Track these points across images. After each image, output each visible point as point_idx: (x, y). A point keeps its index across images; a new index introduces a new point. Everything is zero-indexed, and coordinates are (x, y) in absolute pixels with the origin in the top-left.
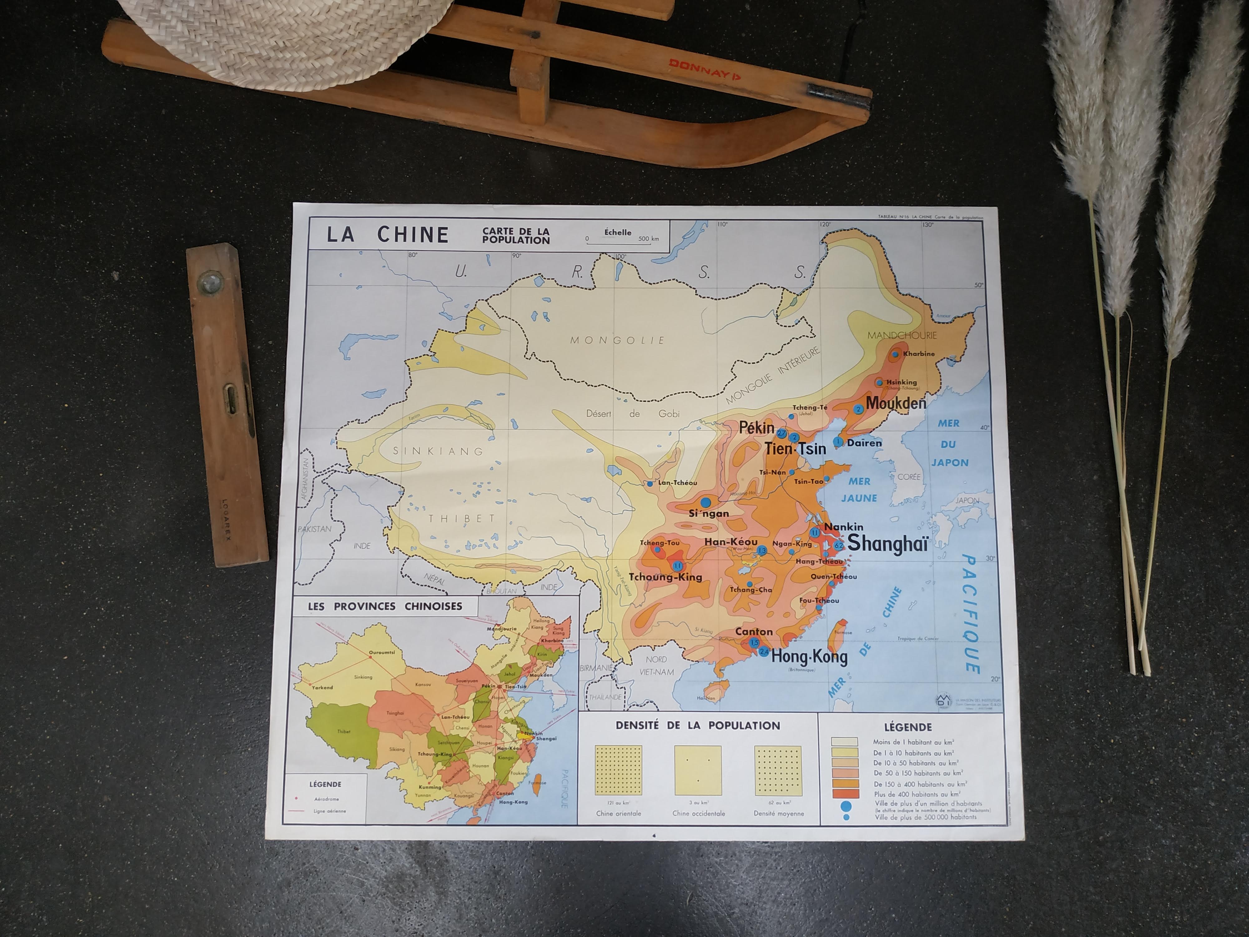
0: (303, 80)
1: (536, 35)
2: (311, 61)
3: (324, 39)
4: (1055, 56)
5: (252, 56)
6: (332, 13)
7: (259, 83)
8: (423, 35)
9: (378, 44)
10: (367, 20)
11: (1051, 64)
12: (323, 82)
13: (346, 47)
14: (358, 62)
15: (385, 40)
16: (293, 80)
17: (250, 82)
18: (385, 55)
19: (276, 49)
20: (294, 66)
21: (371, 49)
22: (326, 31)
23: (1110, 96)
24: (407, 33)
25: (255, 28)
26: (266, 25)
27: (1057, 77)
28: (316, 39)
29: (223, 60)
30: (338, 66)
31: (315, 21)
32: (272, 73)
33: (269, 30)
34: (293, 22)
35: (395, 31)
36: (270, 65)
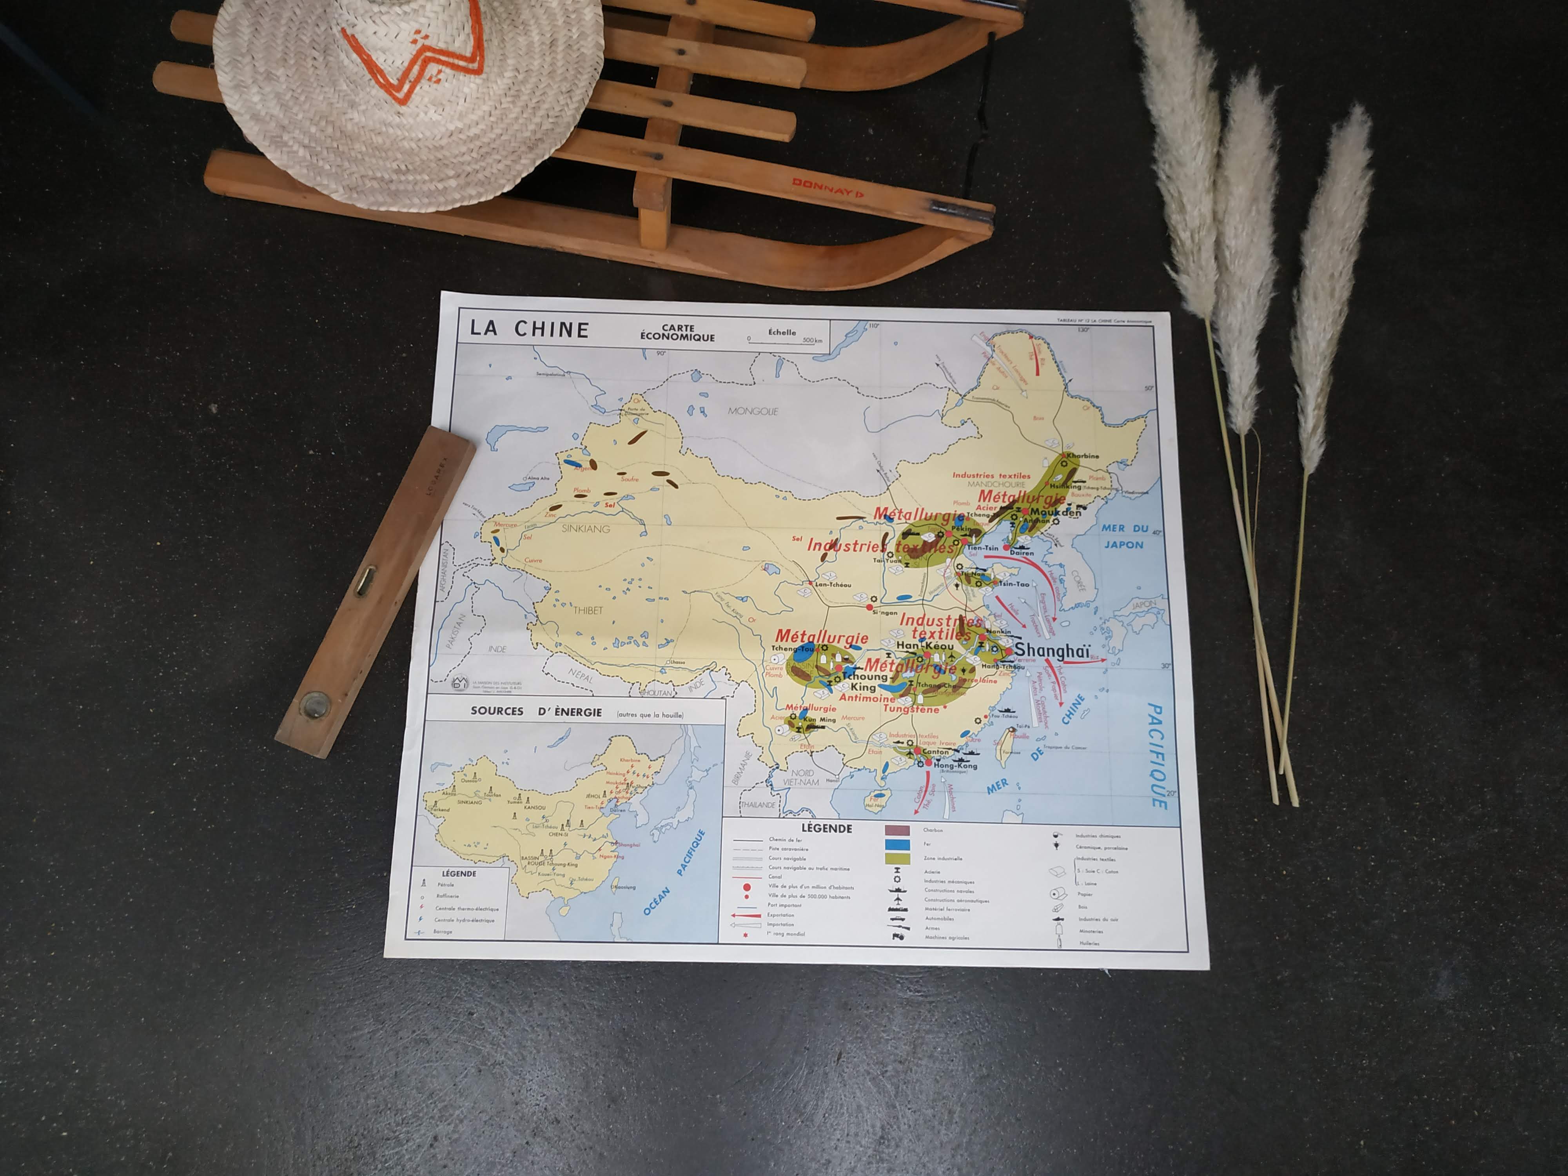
0: (426, 201)
1: (659, 157)
2: (434, 183)
3: (446, 162)
4: (1164, 177)
5: (375, 179)
6: (454, 138)
7: (382, 204)
8: (546, 157)
9: (501, 166)
10: (489, 144)
11: (1159, 184)
12: (446, 203)
13: (469, 169)
14: (481, 183)
15: (508, 162)
16: (416, 201)
17: (373, 204)
18: (508, 177)
19: (398, 171)
20: (417, 188)
21: (495, 171)
22: (447, 154)
23: (1220, 216)
24: (531, 156)
25: (377, 153)
26: (389, 150)
27: (1167, 198)
28: (438, 162)
29: (344, 183)
30: (461, 188)
31: (437, 145)
32: (395, 195)
33: (390, 154)
34: (414, 145)
35: (519, 153)
36: (393, 187)
